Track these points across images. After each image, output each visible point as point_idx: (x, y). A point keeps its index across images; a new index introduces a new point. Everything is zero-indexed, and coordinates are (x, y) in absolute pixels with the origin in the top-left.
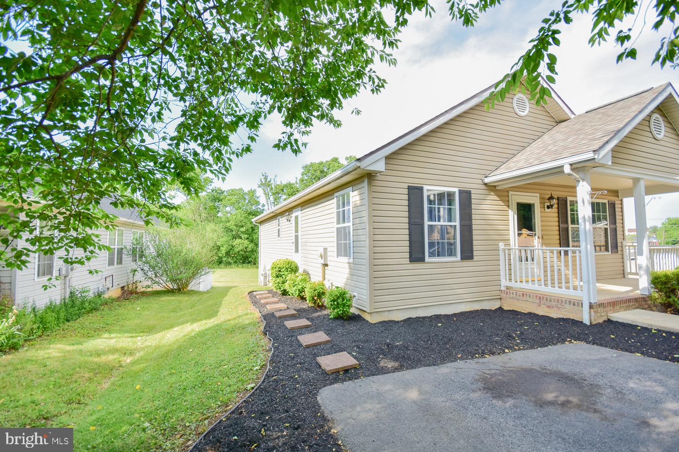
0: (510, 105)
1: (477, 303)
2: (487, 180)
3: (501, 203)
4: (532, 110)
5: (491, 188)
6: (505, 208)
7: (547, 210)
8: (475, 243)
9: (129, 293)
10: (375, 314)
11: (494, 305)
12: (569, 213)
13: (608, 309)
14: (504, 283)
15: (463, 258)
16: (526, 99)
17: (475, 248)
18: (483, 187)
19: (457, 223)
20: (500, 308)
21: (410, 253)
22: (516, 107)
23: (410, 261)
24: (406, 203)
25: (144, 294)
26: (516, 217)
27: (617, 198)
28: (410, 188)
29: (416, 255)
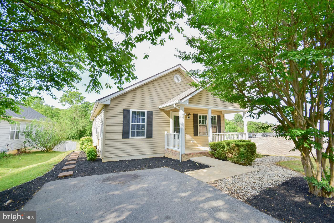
0: (173, 79)
1: (154, 155)
2: (160, 107)
3: (167, 116)
4: (182, 81)
5: (162, 110)
6: (169, 118)
7: (188, 119)
8: (153, 131)
9: (21, 152)
10: (105, 159)
11: (161, 156)
12: (198, 120)
13: (190, 156)
14: (166, 147)
15: (148, 137)
16: (180, 77)
17: (153, 133)
18: (159, 110)
19: (145, 124)
20: (164, 157)
21: (123, 135)
22: (175, 80)
23: (123, 138)
24: (122, 116)
25: (29, 153)
26: (173, 121)
27: (221, 114)
28: (124, 110)
29: (125, 136)
